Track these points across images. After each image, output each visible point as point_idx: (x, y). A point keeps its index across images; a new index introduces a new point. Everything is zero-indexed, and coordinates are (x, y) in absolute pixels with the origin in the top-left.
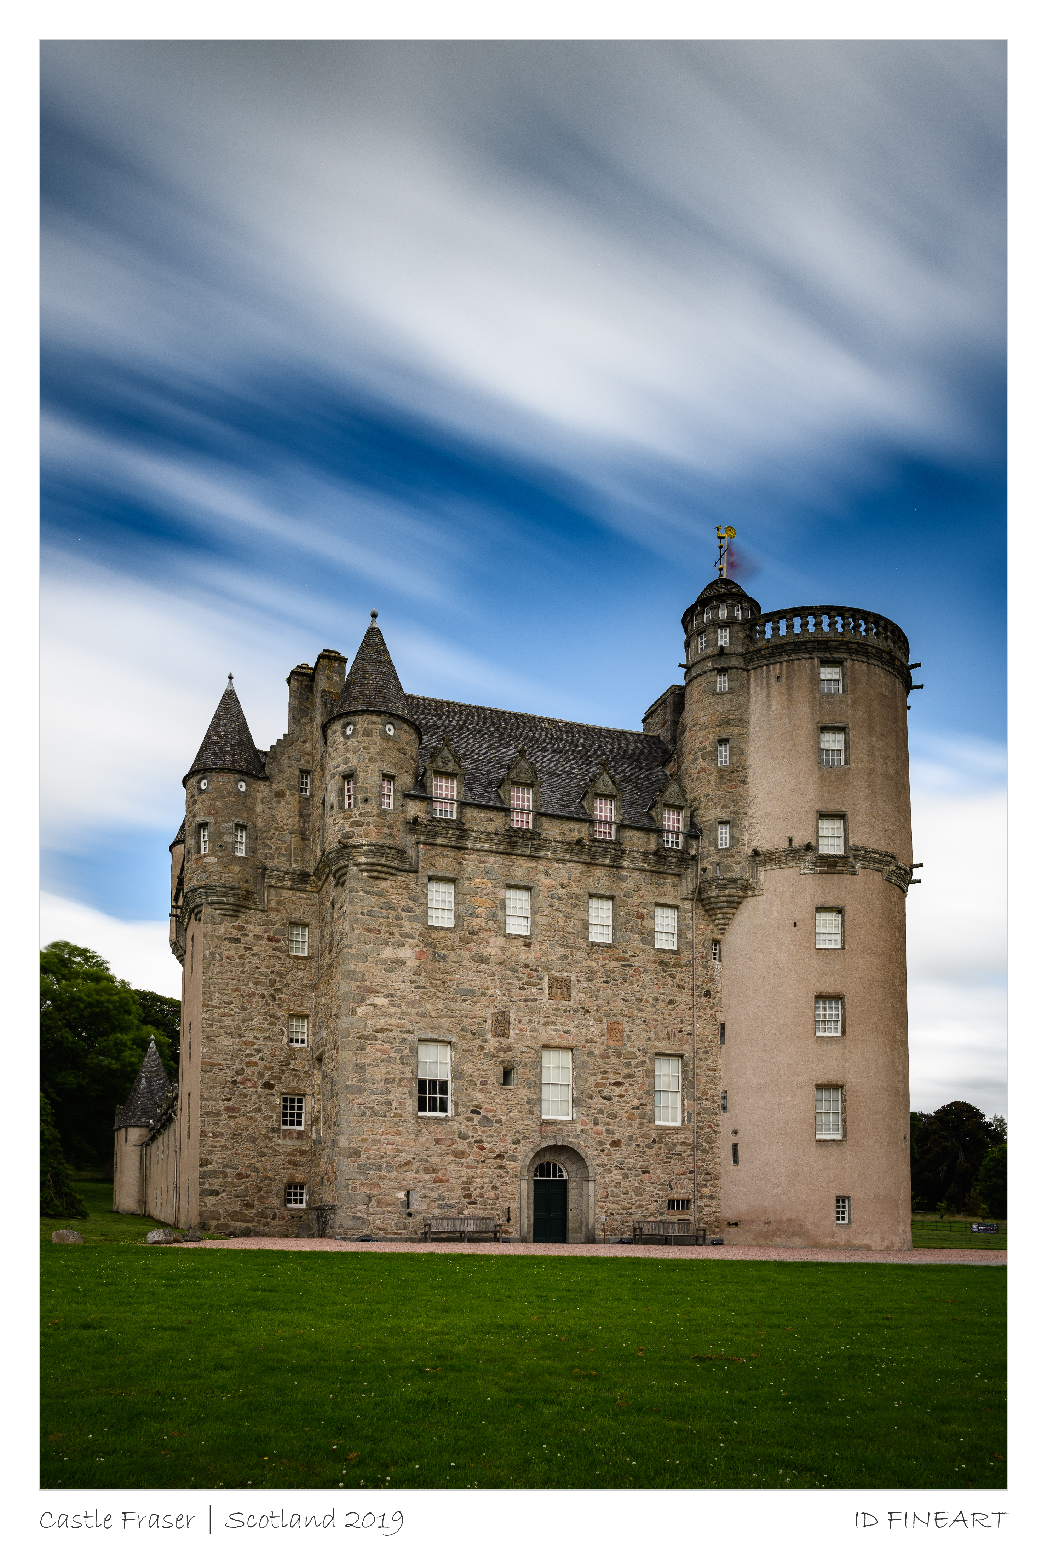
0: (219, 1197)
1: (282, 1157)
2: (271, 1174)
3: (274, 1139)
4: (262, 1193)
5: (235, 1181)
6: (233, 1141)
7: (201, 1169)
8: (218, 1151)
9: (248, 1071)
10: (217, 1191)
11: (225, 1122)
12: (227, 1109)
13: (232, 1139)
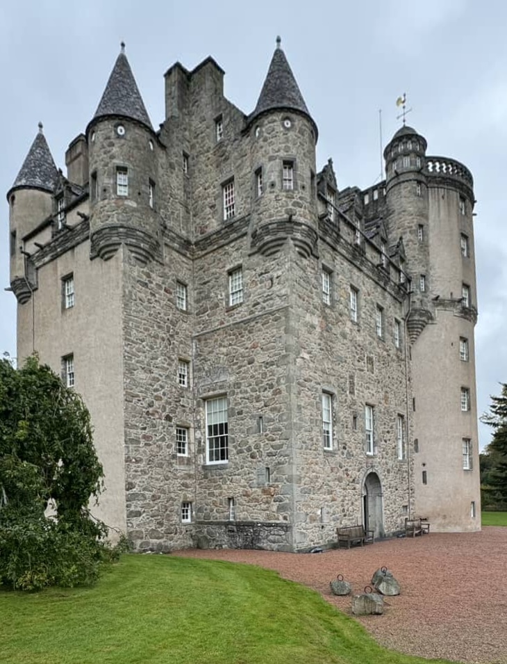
0: (141, 518)
1: (179, 480)
2: (173, 495)
3: (174, 465)
4: (168, 512)
5: (151, 502)
6: (148, 466)
7: (128, 493)
8: (140, 475)
9: (156, 404)
10: (139, 512)
11: (143, 449)
12: (145, 437)
13: (148, 464)
